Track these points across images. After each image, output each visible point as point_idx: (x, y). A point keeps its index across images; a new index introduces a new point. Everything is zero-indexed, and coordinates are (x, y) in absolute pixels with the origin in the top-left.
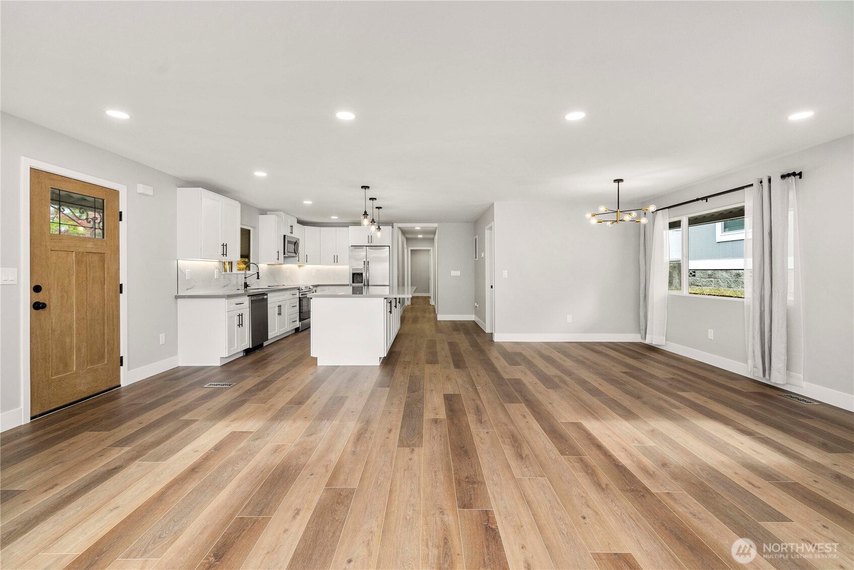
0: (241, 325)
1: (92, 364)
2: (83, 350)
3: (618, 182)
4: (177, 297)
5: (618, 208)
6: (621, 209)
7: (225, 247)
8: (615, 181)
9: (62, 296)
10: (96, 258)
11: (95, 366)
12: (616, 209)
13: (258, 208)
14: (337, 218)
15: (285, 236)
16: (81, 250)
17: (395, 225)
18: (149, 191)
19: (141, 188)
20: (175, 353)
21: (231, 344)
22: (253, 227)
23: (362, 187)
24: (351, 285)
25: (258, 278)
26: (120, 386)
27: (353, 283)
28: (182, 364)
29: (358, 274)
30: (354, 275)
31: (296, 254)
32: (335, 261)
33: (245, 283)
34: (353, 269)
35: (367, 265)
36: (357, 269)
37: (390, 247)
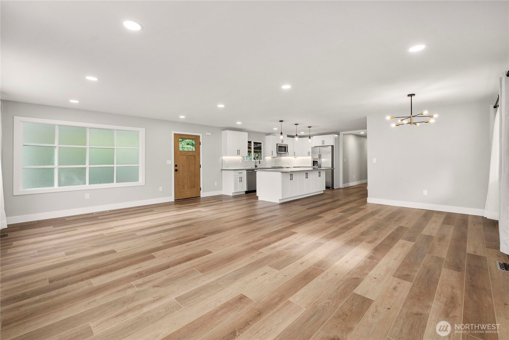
0: (241, 181)
1: (191, 188)
2: (189, 184)
3: (411, 96)
4: (222, 170)
5: (411, 115)
6: (413, 115)
7: (239, 151)
8: (409, 95)
9: (183, 168)
10: (193, 157)
11: (192, 189)
12: (409, 115)
13: (265, 133)
14: (304, 133)
15: (277, 144)
16: (188, 155)
17: (341, 133)
18: (210, 134)
19: (208, 134)
20: (221, 189)
21: (236, 187)
22: (263, 142)
23: (280, 121)
24: (312, 167)
25: (260, 163)
26: (200, 197)
27: (313, 165)
28: (223, 194)
29: (316, 161)
30: (314, 162)
31: (285, 152)
32: (309, 154)
33: (256, 165)
34: (313, 159)
35: (320, 156)
36: (315, 159)
37: (334, 146)
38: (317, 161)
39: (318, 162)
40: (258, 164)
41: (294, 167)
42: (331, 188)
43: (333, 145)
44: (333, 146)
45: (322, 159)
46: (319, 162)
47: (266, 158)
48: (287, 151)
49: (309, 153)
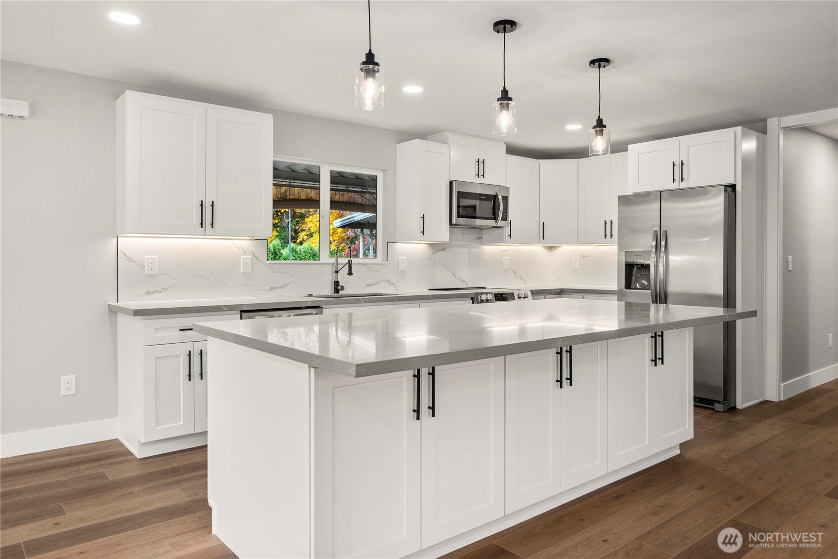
7: (208, 208)
15: (451, 183)
24: (620, 293)
25: (350, 273)
29: (642, 265)
30: (629, 267)
31: (492, 223)
32: (607, 234)
33: (337, 283)
34: (627, 253)
35: (661, 241)
36: (638, 254)
37: (739, 188)
38: (647, 267)
39: (652, 269)
40: (343, 277)
41: (536, 293)
42: (719, 407)
43: (731, 182)
44: (733, 187)
45: (671, 257)
46: (657, 270)
47: (401, 247)
48: (505, 218)
49: (607, 225)
